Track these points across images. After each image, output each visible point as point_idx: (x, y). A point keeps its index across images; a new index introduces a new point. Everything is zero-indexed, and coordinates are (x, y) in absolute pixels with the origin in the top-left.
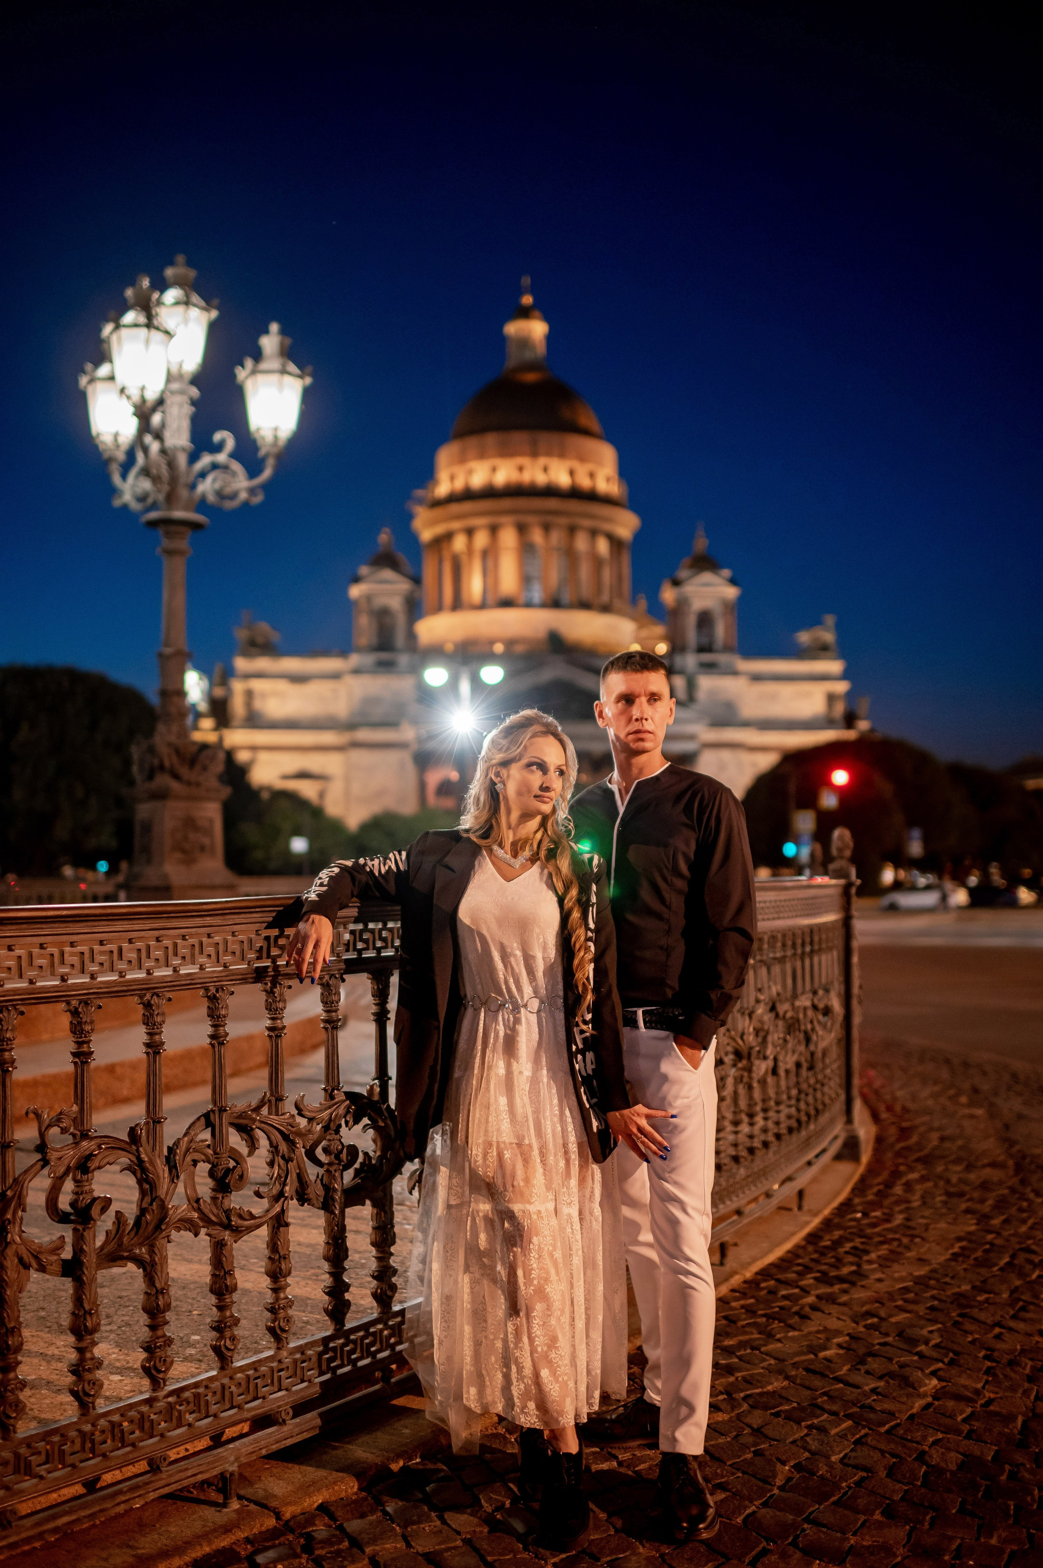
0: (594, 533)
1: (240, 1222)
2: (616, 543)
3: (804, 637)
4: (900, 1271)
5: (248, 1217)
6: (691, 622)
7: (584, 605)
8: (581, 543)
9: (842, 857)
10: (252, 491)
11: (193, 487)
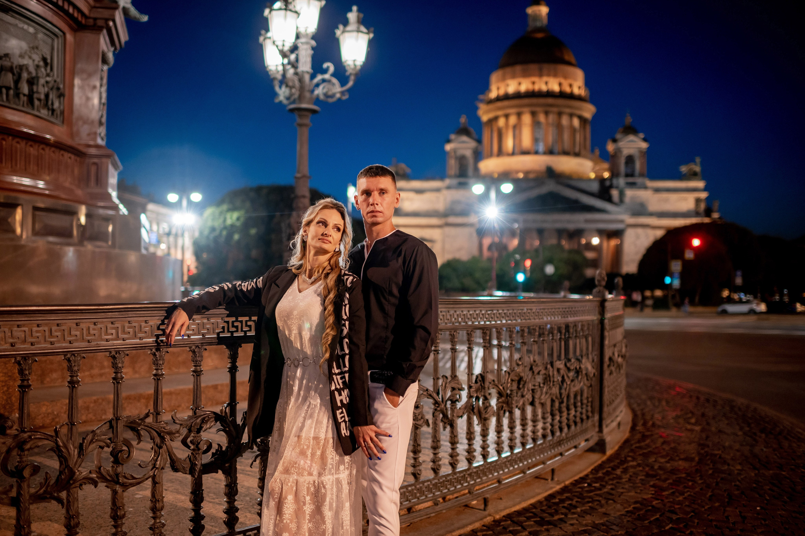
0: (571, 115)
1: (125, 480)
2: (583, 120)
3: (684, 169)
4: (589, 519)
5: (131, 478)
6: (622, 161)
7: (566, 153)
8: (565, 121)
9: (600, 286)
10: (342, 93)
11: (312, 91)
